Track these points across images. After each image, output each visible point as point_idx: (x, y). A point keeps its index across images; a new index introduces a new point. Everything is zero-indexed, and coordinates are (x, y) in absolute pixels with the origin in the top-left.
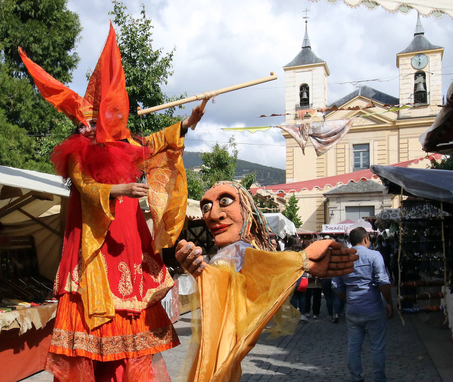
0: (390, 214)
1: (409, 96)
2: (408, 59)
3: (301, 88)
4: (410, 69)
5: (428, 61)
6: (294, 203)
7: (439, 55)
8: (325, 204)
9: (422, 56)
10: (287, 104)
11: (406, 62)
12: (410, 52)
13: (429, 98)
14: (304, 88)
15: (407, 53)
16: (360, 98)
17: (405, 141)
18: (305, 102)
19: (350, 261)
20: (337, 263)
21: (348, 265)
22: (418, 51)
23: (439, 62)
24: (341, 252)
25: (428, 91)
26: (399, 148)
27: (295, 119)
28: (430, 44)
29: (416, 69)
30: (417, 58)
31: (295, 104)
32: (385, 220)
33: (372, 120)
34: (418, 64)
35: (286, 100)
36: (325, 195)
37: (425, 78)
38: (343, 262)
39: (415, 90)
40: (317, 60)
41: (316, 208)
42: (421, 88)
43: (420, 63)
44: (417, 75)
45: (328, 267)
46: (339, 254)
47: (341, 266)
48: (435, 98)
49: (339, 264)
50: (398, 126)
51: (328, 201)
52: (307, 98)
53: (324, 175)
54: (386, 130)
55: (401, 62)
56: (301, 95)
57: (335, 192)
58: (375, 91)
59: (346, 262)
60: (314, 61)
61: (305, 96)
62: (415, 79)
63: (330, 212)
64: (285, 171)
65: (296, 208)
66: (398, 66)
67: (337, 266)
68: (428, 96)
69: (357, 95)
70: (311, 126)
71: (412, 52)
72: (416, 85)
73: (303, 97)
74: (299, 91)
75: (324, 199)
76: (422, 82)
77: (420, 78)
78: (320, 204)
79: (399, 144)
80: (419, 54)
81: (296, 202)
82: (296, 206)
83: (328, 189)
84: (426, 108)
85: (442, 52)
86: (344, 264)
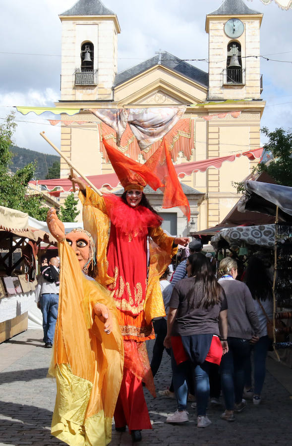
0: (241, 233)
1: (220, 71)
2: (220, 23)
3: (83, 48)
4: (222, 36)
5: (244, 29)
6: (72, 204)
7: (257, 22)
9: (237, 21)
10: (63, 66)
11: (217, 26)
12: (223, 15)
13: (245, 77)
14: (88, 47)
15: (219, 15)
16: (160, 68)
17: (216, 129)
18: (87, 66)
22: (233, 14)
23: (258, 32)
25: (243, 67)
26: (208, 139)
28: (246, 8)
29: (229, 37)
30: (230, 23)
31: (74, 68)
32: (235, 240)
33: (175, 99)
34: (232, 31)
35: (62, 61)
37: (240, 50)
39: (228, 64)
40: (105, 11)
42: (236, 63)
43: (234, 30)
44: (230, 45)
48: (252, 77)
50: (207, 109)
52: (90, 60)
54: (193, 113)
55: (211, 26)
56: (83, 56)
58: (178, 60)
60: (101, 12)
61: (88, 58)
62: (229, 50)
64: (59, 158)
65: (76, 212)
66: (207, 30)
68: (243, 74)
69: (157, 64)
70: (131, 112)
71: (225, 15)
72: (229, 59)
73: (85, 60)
74: (79, 51)
76: (237, 55)
77: (235, 50)
79: (208, 133)
80: (234, 19)
81: (75, 204)
82: (75, 209)
84: (242, 88)
85: (261, 19)
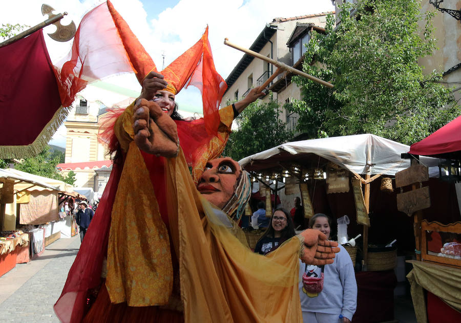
6: (72, 176)
8: (95, 177)
18: (83, 104)
19: (332, 252)
20: (321, 252)
21: (330, 255)
24: (325, 244)
27: (75, 115)
31: (76, 104)
36: (96, 171)
38: (326, 253)
41: (88, 180)
45: (316, 255)
46: (323, 245)
47: (324, 256)
49: (323, 254)
51: (97, 175)
53: (95, 160)
57: (104, 170)
59: (329, 253)
61: (84, 100)
63: (99, 184)
64: (64, 150)
65: (74, 179)
67: (321, 255)
73: (82, 101)
75: (95, 174)
78: (91, 177)
83: (97, 168)
86: (327, 254)
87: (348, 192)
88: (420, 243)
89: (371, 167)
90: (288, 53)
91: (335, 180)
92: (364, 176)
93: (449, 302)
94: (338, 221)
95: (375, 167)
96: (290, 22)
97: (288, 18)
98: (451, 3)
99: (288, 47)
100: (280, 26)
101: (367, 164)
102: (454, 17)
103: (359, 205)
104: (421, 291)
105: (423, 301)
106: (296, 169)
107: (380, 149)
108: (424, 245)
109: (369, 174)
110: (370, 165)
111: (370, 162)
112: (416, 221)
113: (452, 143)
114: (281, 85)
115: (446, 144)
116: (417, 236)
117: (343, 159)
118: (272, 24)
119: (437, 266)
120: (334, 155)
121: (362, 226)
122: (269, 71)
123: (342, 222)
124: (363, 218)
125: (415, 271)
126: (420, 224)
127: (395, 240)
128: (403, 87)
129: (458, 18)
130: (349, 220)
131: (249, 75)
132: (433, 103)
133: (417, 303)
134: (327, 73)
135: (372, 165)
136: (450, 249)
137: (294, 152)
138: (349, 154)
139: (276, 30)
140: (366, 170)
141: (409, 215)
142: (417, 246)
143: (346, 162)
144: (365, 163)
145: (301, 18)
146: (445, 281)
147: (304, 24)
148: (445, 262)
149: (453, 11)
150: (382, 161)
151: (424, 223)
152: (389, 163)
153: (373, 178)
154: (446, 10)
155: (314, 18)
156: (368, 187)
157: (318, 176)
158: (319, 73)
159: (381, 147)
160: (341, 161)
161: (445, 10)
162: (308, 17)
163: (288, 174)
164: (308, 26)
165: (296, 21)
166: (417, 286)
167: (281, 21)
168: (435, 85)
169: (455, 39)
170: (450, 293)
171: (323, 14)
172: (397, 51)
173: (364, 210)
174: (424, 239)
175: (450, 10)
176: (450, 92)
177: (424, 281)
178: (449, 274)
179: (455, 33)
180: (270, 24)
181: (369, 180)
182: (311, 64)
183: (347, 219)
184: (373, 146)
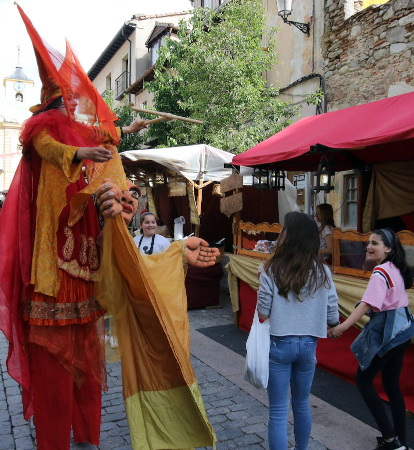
4: (13, 89)
5: (25, 88)
9: (21, 83)
11: (10, 84)
15: (11, 78)
19: (214, 256)
20: (204, 256)
21: (212, 258)
22: (19, 79)
28: (26, 77)
29: (17, 91)
30: (17, 84)
37: (22, 97)
43: (19, 87)
44: (17, 95)
45: (198, 257)
46: (206, 250)
49: (205, 258)
50: (4, 126)
55: (7, 84)
59: (210, 257)
71: (15, 79)
77: (19, 97)
87: (185, 195)
88: (237, 240)
89: (204, 175)
90: (147, 54)
91: (175, 185)
92: (197, 182)
93: (253, 286)
94: (176, 221)
95: (207, 174)
96: (149, 19)
97: (148, 14)
98: (300, 15)
99: (147, 47)
100: (139, 24)
101: (200, 171)
102: (302, 30)
103: (192, 208)
104: (236, 279)
105: (237, 287)
106: (141, 173)
107: (213, 158)
108: (240, 241)
109: (202, 180)
110: (203, 173)
111: (203, 170)
112: (234, 221)
113: (263, 156)
114: (139, 87)
115: (259, 157)
116: (235, 234)
117: (178, 166)
118: (131, 22)
119: (246, 258)
120: (170, 162)
121: (194, 225)
122: (127, 72)
123: (178, 222)
124: (195, 220)
125: (232, 263)
126: (237, 224)
127: (224, 239)
128: (243, 101)
129: (305, 31)
130: (185, 221)
131: (107, 75)
132: (270, 116)
133: (232, 289)
134: (178, 80)
135: (205, 172)
136: (261, 245)
137: (134, 159)
138: (184, 162)
139: (134, 29)
140: (200, 176)
141: (229, 217)
142: (235, 243)
143: (181, 169)
144: (199, 171)
145: (161, 16)
146: (250, 269)
147: (163, 23)
148: (254, 255)
149: (301, 24)
150: (214, 169)
151: (241, 223)
152: (221, 171)
153: (206, 184)
154: (294, 23)
155: (174, 17)
156: (201, 192)
157: (159, 181)
158: (170, 81)
159: (213, 157)
160: (177, 168)
161: (292, 22)
162: (168, 16)
163: (134, 177)
164: (167, 26)
165: (156, 19)
166: (232, 274)
167: (140, 19)
168: (272, 99)
169: (301, 52)
170: (252, 279)
171: (184, 13)
172: (238, 65)
173: (196, 212)
174: (240, 237)
175: (298, 23)
176: (287, 107)
177: (236, 270)
178: (254, 264)
179: (302, 46)
180: (129, 21)
181: (202, 185)
182: (163, 71)
183: (183, 220)
184: (206, 155)
